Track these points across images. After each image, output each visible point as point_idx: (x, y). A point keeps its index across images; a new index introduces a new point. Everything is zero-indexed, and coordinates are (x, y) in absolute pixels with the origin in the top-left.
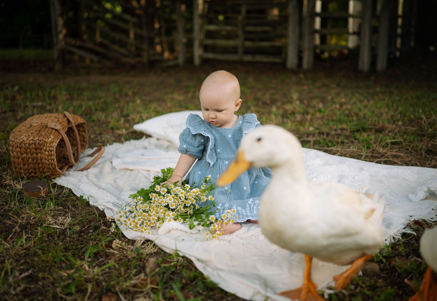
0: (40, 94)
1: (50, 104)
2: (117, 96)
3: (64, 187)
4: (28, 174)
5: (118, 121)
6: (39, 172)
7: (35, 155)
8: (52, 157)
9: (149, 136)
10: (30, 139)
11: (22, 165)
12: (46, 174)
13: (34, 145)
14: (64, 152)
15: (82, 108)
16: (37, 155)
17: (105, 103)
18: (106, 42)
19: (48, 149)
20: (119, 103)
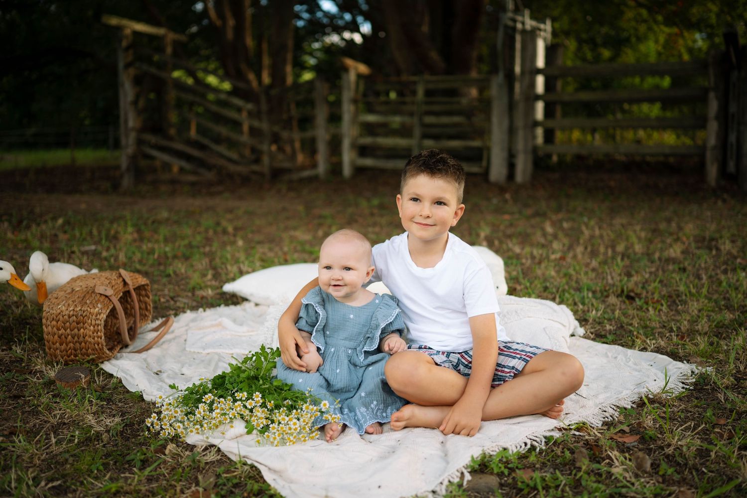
0: (95, 232)
1: (108, 249)
2: (211, 232)
3: (112, 375)
4: (66, 357)
5: (204, 275)
6: (81, 354)
7: (76, 330)
8: (99, 333)
9: (245, 300)
10: (71, 309)
11: (58, 344)
12: (91, 357)
13: (76, 317)
14: (117, 326)
15: (154, 254)
16: (79, 330)
17: (190, 246)
18: (206, 141)
19: (93, 322)
20: (211, 246)
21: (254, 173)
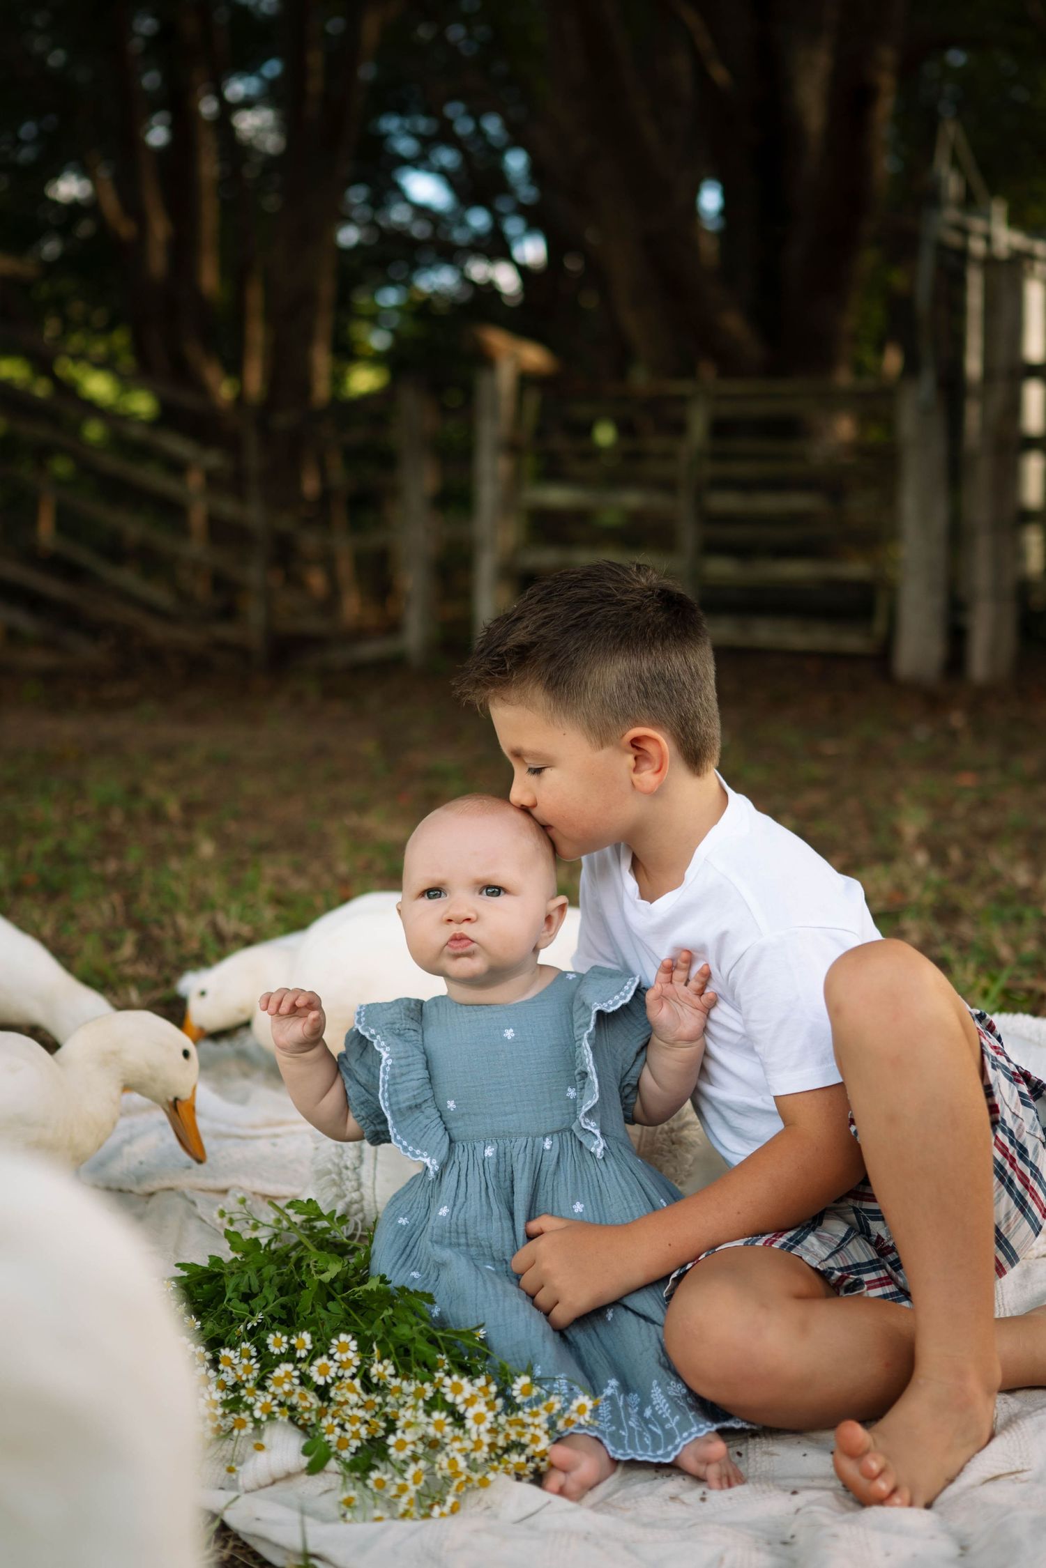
2: (117, 817)
5: (111, 946)
17: (60, 856)
18: (83, 556)
20: (120, 855)
21: (221, 646)
